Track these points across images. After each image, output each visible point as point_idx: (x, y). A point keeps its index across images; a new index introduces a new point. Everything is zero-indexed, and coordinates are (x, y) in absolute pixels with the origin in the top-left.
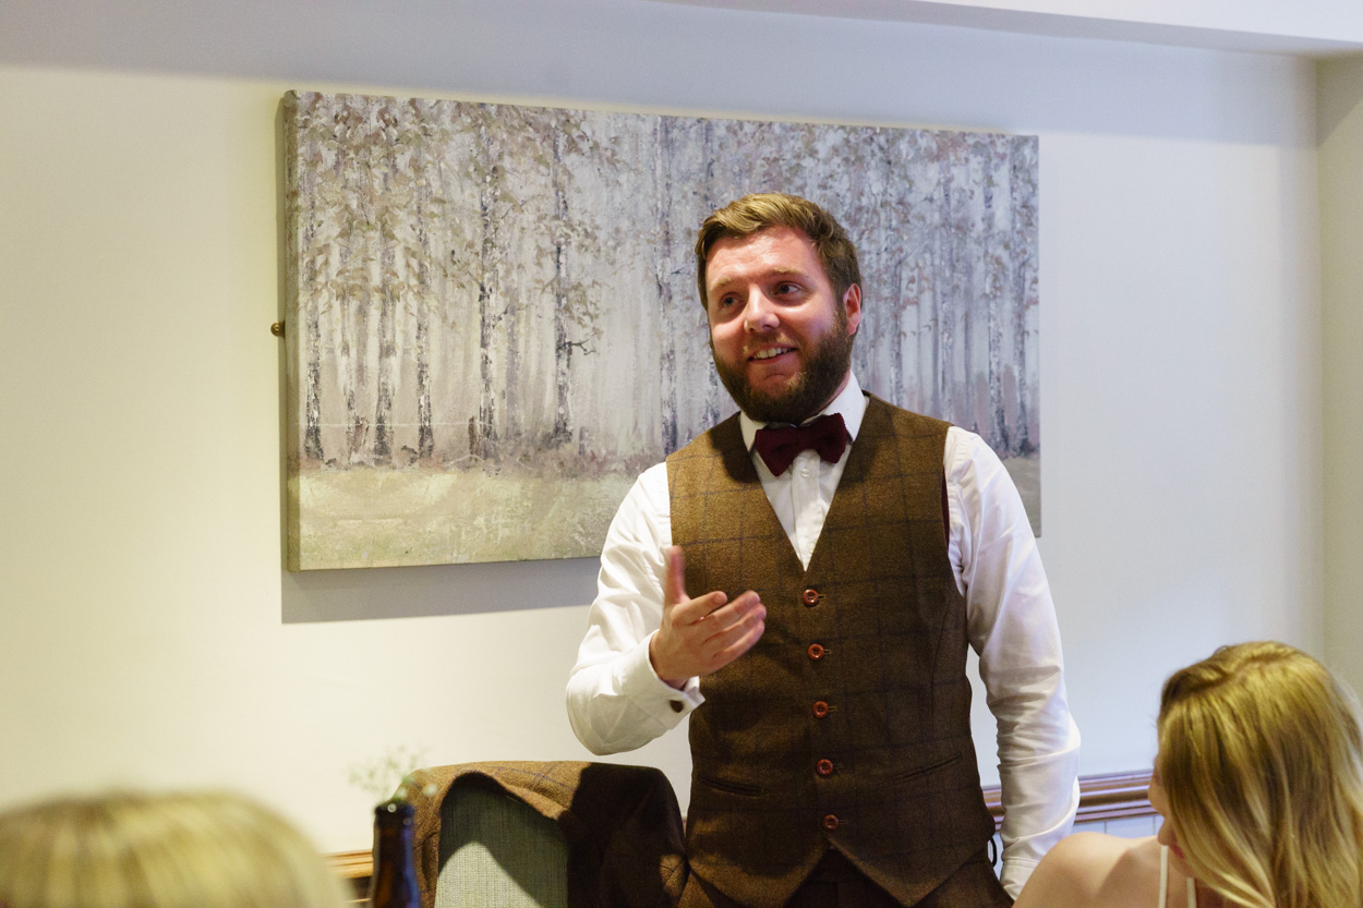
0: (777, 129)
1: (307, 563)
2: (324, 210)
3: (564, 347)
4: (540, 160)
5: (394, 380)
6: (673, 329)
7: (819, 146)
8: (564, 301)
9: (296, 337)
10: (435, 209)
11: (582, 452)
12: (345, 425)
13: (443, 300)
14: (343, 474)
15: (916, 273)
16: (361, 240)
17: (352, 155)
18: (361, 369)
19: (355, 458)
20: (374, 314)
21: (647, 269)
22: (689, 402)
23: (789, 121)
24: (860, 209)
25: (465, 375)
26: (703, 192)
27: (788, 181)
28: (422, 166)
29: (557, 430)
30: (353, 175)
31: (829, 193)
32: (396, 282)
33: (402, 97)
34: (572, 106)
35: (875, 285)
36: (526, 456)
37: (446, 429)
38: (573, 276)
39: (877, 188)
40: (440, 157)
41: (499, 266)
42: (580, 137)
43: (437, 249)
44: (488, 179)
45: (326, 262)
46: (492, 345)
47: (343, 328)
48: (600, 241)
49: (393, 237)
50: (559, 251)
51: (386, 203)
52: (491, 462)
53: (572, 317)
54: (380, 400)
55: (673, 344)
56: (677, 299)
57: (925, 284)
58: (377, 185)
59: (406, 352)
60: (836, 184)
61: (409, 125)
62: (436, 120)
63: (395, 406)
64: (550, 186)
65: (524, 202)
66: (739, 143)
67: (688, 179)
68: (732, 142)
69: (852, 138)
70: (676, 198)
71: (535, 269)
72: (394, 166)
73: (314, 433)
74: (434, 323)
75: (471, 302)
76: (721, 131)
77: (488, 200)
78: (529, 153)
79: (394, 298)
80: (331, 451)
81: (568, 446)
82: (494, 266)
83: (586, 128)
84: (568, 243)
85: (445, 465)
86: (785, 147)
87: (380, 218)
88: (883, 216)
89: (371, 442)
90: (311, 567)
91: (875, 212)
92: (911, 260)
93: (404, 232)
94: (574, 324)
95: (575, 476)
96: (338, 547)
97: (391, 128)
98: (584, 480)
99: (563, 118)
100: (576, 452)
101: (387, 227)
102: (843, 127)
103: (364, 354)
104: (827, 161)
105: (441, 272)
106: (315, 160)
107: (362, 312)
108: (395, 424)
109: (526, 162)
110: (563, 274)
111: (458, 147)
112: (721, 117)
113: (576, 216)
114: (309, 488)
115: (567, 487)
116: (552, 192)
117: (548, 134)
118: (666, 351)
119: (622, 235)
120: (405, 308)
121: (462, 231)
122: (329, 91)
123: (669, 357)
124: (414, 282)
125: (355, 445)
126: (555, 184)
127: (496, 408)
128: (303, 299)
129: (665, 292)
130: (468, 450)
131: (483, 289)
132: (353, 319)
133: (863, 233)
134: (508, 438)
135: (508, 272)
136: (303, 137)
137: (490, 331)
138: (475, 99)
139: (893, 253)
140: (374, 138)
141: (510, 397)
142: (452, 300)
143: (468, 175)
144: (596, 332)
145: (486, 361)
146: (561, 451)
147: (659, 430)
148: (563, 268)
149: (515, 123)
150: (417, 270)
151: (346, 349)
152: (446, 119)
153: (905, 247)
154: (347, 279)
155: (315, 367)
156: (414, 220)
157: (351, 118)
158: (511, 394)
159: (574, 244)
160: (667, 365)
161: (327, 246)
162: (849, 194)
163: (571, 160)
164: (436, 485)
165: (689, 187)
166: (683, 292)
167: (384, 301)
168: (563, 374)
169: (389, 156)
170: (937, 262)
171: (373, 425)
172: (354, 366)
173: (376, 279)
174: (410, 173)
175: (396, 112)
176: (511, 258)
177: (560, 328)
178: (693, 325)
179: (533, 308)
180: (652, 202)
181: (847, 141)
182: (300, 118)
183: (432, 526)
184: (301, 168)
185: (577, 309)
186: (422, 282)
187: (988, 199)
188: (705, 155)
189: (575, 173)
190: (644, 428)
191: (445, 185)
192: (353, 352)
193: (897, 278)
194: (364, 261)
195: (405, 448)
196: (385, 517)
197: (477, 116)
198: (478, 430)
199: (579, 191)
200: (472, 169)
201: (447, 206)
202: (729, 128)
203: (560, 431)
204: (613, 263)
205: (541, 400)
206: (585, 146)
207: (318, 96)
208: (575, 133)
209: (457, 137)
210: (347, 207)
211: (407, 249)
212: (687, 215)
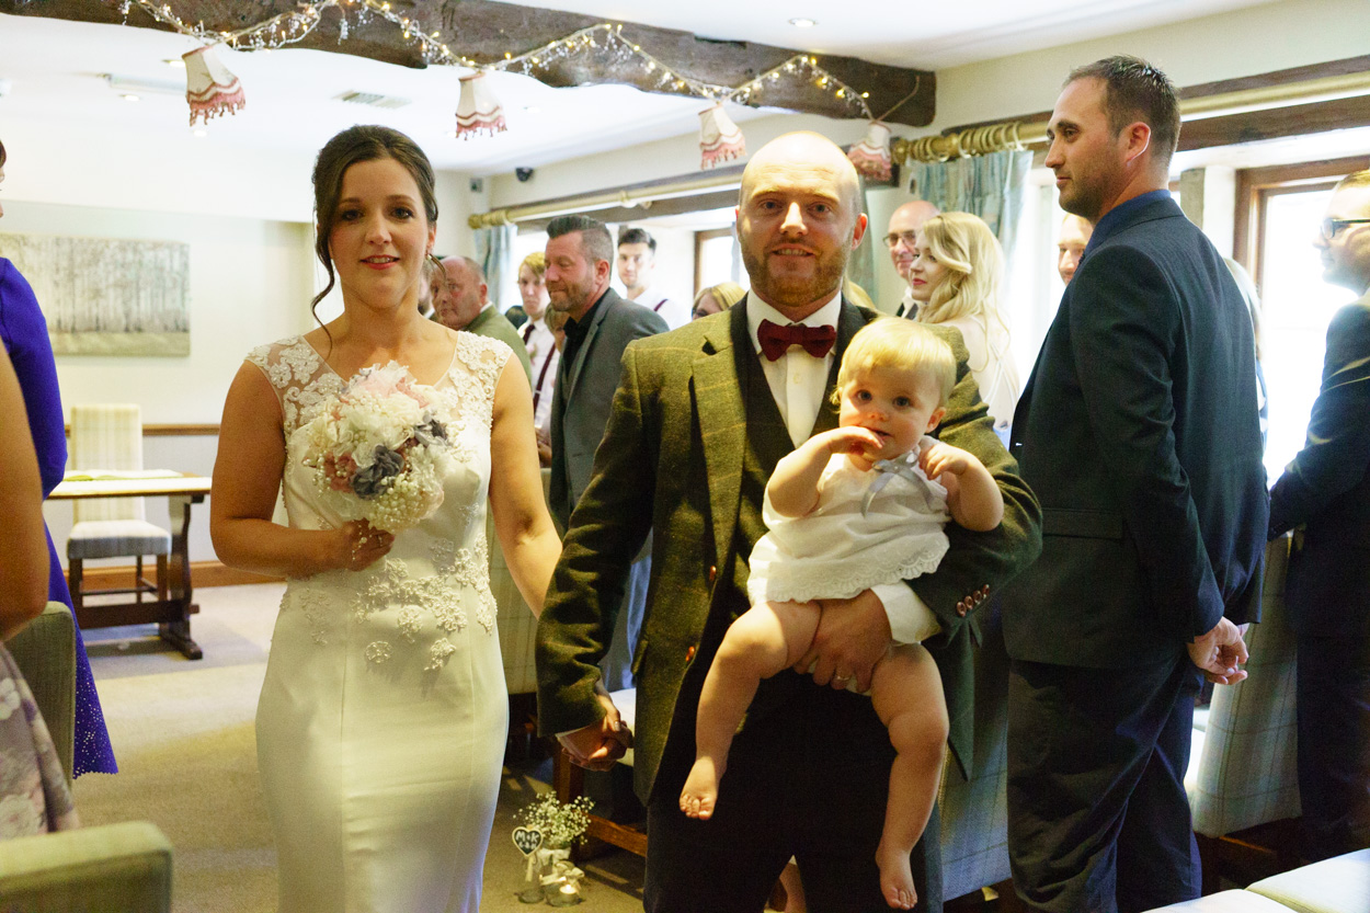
0: (96, 241)
23: (102, 238)
26: (70, 257)
35: (130, 284)
60: (117, 256)
67: (65, 254)
68: (79, 244)
70: (60, 259)
76: (76, 241)
112: (76, 238)
123: (58, 302)
153: (141, 274)
163: (25, 248)
181: (119, 244)
187: (171, 261)
188: (70, 247)
202: (79, 240)
212: (64, 263)
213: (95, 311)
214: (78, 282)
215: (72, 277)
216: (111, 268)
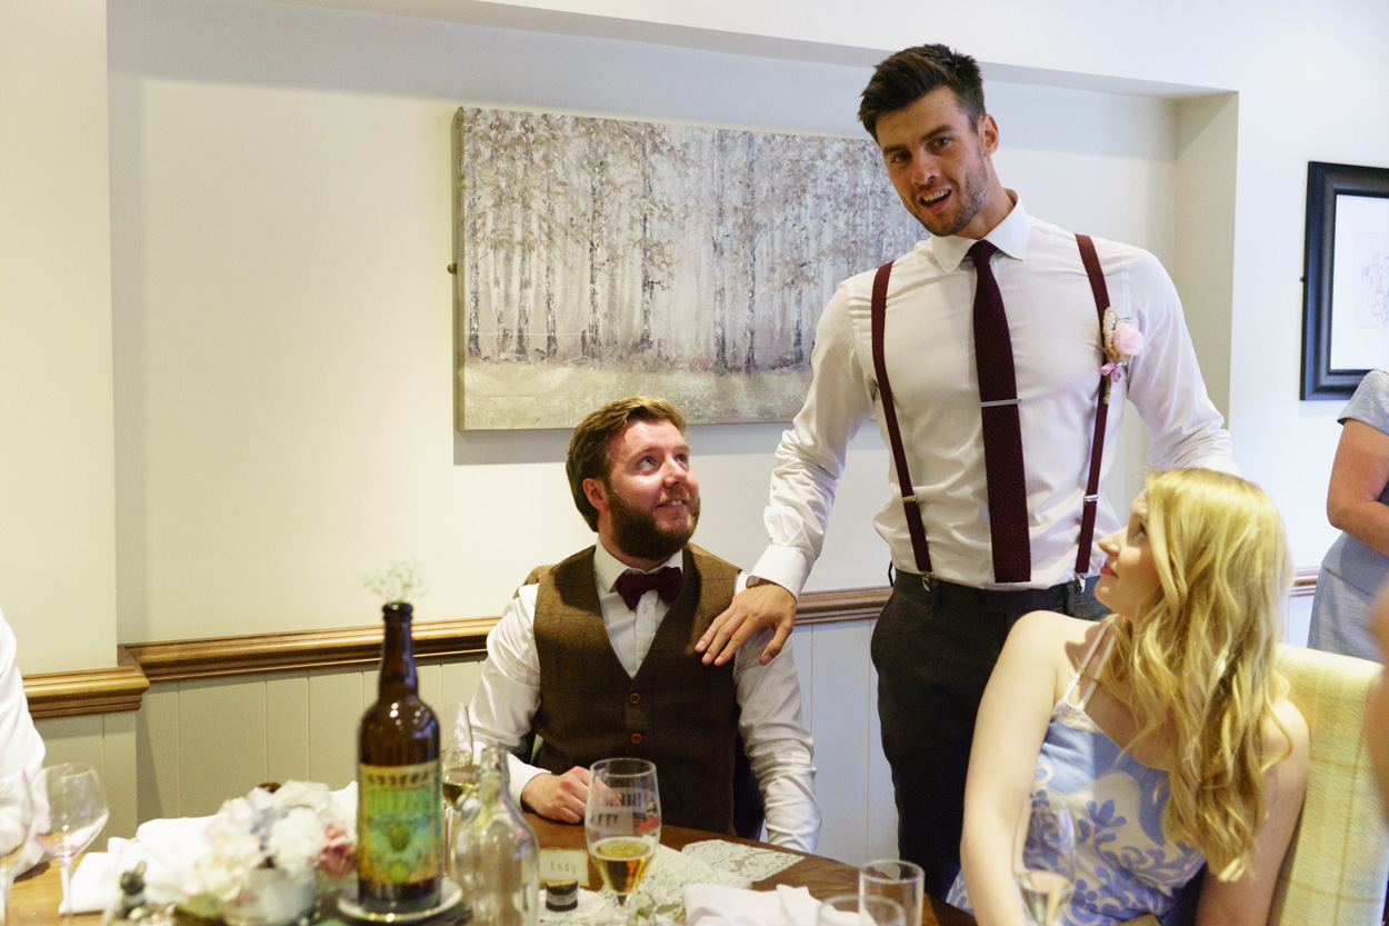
0: (798, 140)
1: (469, 425)
2: (482, 188)
3: (648, 284)
4: (633, 157)
5: (530, 304)
6: (724, 274)
7: (827, 152)
8: (648, 254)
9: (463, 274)
10: (560, 189)
11: (659, 355)
12: (496, 333)
13: (564, 251)
14: (494, 366)
15: (893, 240)
16: (508, 209)
17: (502, 151)
18: (507, 297)
19: (503, 356)
20: (517, 259)
21: (706, 233)
22: (734, 323)
23: (808, 134)
24: (855, 196)
25: (579, 302)
26: (746, 181)
27: (805, 175)
28: (551, 159)
29: (642, 340)
30: (503, 165)
31: (833, 183)
32: (532, 238)
33: (538, 112)
34: (655, 122)
35: (865, 247)
36: (621, 357)
37: (565, 338)
38: (655, 237)
39: (867, 181)
40: (563, 154)
41: (603, 229)
42: (661, 142)
43: (561, 216)
44: (597, 169)
45: (484, 224)
46: (598, 282)
47: (495, 269)
48: (674, 214)
49: (530, 208)
50: (645, 219)
51: (525, 185)
52: (596, 361)
53: (654, 265)
54: (520, 317)
55: (723, 284)
56: (726, 254)
57: (899, 247)
58: (520, 172)
59: (538, 285)
60: (839, 178)
61: (542, 131)
62: (560, 128)
63: (531, 322)
64: (640, 174)
65: (622, 186)
66: (772, 149)
67: (736, 172)
68: (767, 148)
69: (851, 148)
70: (727, 185)
71: (629, 231)
72: (531, 159)
73: (474, 339)
74: (558, 266)
75: (584, 253)
76: (759, 141)
77: (596, 184)
78: (625, 153)
79: (531, 249)
80: (486, 349)
81: (650, 351)
82: (600, 228)
83: (665, 136)
84: (652, 215)
85: (565, 362)
86: (804, 152)
87: (521, 194)
88: (871, 201)
89: (514, 346)
90: (473, 427)
91: (866, 198)
92: (890, 231)
93: (538, 204)
94: (655, 269)
95: (654, 371)
96: (490, 415)
97: (529, 134)
98: (660, 374)
99: (649, 129)
100: (655, 356)
101: (526, 201)
102: (845, 140)
103: (510, 286)
104: (832, 163)
105: (563, 232)
106: (476, 154)
107: (508, 258)
108: (530, 334)
109: (624, 159)
110: (648, 235)
111: (576, 147)
112: (759, 132)
113: (657, 196)
114: (470, 375)
115: (649, 378)
116: (641, 179)
117: (639, 140)
118: (719, 288)
119: (689, 210)
120: (538, 256)
121: (578, 205)
122: (486, 108)
123: (721, 292)
124: (544, 238)
125: (503, 348)
126: (643, 174)
127: (601, 324)
128: (467, 248)
129: (719, 248)
130: (581, 353)
131: (592, 244)
132: (502, 262)
133: (857, 212)
134: (608, 345)
135: (610, 233)
136: (468, 139)
137: (597, 272)
138: (588, 115)
139: (878, 226)
140: (518, 140)
141: (610, 317)
142: (571, 251)
143: (583, 166)
144: (670, 274)
145: (594, 293)
146: (645, 354)
147: (713, 341)
148: (648, 231)
149: (616, 132)
150: (546, 231)
151: (497, 283)
152: (568, 128)
153: (886, 222)
154: (498, 236)
155: (475, 294)
156: (544, 197)
157: (501, 126)
158: (611, 315)
159: (656, 215)
160: (719, 298)
161: (484, 213)
162: (848, 185)
163: (655, 158)
164: (558, 375)
165: (736, 179)
166: (731, 249)
167: (524, 251)
168: (647, 303)
169: (528, 153)
170: (908, 232)
171: (515, 334)
172: (502, 294)
173: (518, 236)
174: (543, 165)
175: (533, 123)
176: (612, 223)
177: (646, 272)
178: (738, 272)
179: (627, 258)
180: (710, 188)
181: (847, 149)
182: (466, 125)
183: (556, 403)
184: (466, 160)
185: (658, 259)
186: (550, 239)
188: (748, 155)
189: (658, 167)
190: (702, 340)
191: (567, 173)
192: (502, 285)
193: (879, 243)
194: (510, 223)
195: (537, 350)
196: (524, 396)
197: (590, 127)
198: (588, 339)
199: (660, 180)
200: (585, 163)
201: (568, 187)
202: (765, 139)
203: (645, 341)
204: (683, 228)
205: (632, 320)
206: (664, 149)
207: (479, 111)
208: (658, 140)
209: (576, 141)
210: (498, 187)
211: (540, 216)
212: (734, 197)
213: (793, 316)
214: (762, 245)
216: (827, 207)
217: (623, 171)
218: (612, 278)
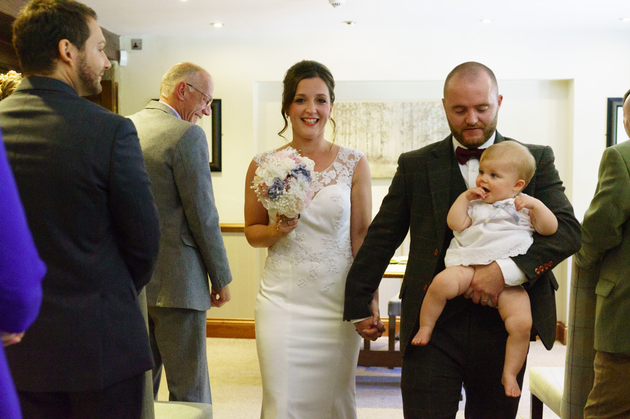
0: (426, 103)
2: (339, 121)
3: (382, 142)
4: (378, 111)
8: (382, 135)
10: (358, 120)
11: (385, 160)
13: (360, 135)
16: (345, 125)
17: (344, 112)
20: (347, 137)
21: (399, 129)
25: (364, 147)
26: (410, 115)
28: (356, 113)
30: (344, 115)
32: (351, 132)
33: (353, 102)
34: (384, 102)
36: (374, 161)
38: (384, 130)
40: (359, 112)
43: (359, 126)
44: (368, 115)
45: (339, 129)
46: (368, 142)
47: (342, 140)
48: (389, 124)
49: (351, 125)
50: (381, 126)
51: (349, 119)
56: (405, 134)
58: (348, 117)
59: (353, 143)
61: (354, 107)
62: (359, 106)
65: (375, 118)
66: (418, 106)
67: (407, 113)
68: (416, 106)
70: (405, 116)
71: (377, 129)
72: (351, 114)
74: (358, 138)
75: (365, 135)
76: (414, 104)
77: (368, 118)
78: (376, 110)
79: (351, 135)
82: (369, 129)
83: (387, 105)
84: (383, 125)
86: (428, 106)
93: (353, 124)
94: (384, 138)
95: (384, 164)
97: (351, 108)
98: (386, 165)
99: (382, 104)
101: (350, 123)
105: (359, 130)
106: (337, 113)
107: (345, 137)
109: (375, 112)
110: (382, 130)
111: (363, 109)
112: (414, 102)
113: (385, 120)
115: (382, 166)
117: (380, 107)
119: (394, 123)
120: (353, 136)
121: (363, 124)
122: (340, 102)
123: (403, 144)
124: (355, 132)
126: (381, 115)
127: (369, 152)
129: (402, 133)
131: (367, 133)
135: (372, 130)
137: (368, 140)
138: (366, 102)
140: (348, 109)
144: (388, 140)
145: (367, 145)
146: (381, 160)
149: (373, 105)
150: (355, 130)
152: (361, 106)
154: (343, 132)
156: (355, 122)
157: (344, 106)
158: (372, 150)
163: (384, 111)
168: (382, 147)
169: (350, 112)
173: (348, 131)
174: (354, 114)
175: (352, 105)
176: (372, 127)
177: (381, 139)
178: (408, 138)
179: (376, 136)
180: (400, 117)
185: (385, 136)
188: (411, 108)
189: (385, 113)
191: (360, 116)
194: (346, 129)
197: (366, 105)
199: (385, 116)
200: (365, 113)
201: (361, 119)
202: (416, 104)
203: (381, 156)
204: (392, 128)
205: (378, 151)
206: (387, 108)
207: (338, 103)
208: (385, 106)
211: (353, 127)
212: (407, 119)
214: (415, 131)
215: (411, 127)
216: (435, 120)
217: (375, 115)
218: (372, 141)
